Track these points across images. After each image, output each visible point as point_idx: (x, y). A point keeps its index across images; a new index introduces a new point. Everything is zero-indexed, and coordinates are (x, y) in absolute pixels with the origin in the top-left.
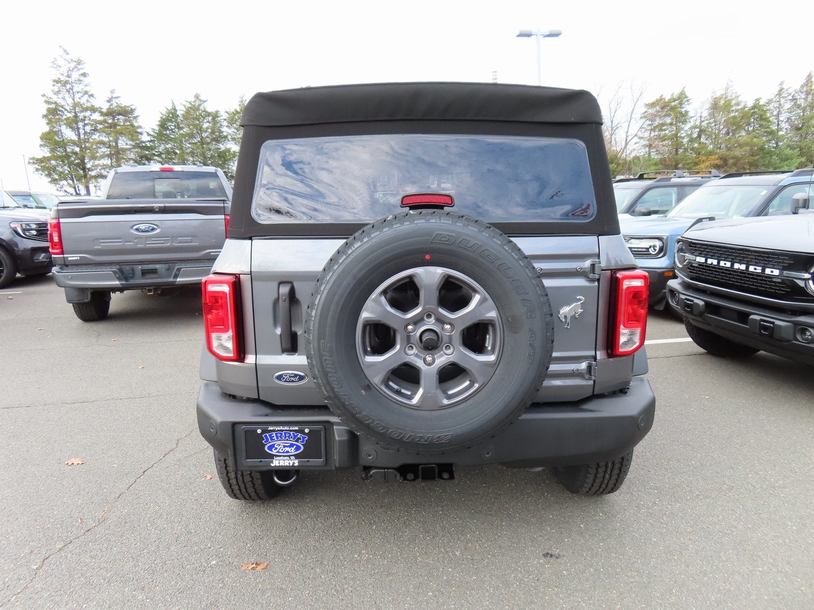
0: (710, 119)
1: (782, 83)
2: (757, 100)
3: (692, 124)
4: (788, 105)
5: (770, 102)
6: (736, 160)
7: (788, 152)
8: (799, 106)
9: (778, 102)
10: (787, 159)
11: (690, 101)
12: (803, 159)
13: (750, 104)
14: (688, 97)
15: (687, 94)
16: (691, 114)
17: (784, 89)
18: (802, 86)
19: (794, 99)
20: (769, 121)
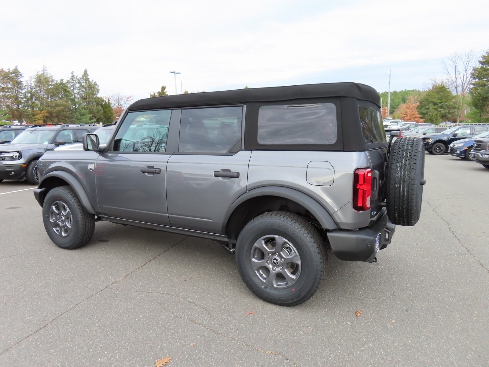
0: (36, 88)
1: (72, 73)
2: (61, 80)
3: (26, 90)
4: (77, 85)
5: (68, 82)
6: (57, 114)
7: (83, 111)
8: (83, 87)
9: (72, 82)
10: (83, 115)
11: (23, 75)
12: (91, 115)
13: (59, 81)
14: (20, 73)
15: (19, 70)
16: (24, 83)
17: (75, 76)
18: (83, 76)
19: (79, 82)
20: (70, 93)
